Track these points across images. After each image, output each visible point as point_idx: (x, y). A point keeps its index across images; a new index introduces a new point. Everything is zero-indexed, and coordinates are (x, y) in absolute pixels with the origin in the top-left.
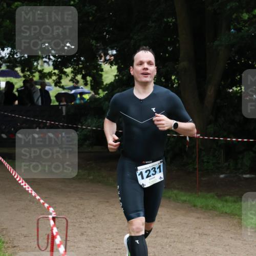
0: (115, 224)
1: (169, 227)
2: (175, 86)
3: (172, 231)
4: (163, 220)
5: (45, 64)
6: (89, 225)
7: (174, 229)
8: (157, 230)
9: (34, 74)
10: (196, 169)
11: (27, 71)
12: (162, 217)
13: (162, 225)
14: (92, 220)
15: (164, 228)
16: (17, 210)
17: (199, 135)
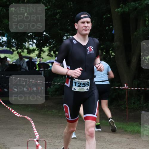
0: (76, 143)
1: (110, 145)
2: (112, 57)
3: (112, 147)
4: (107, 140)
5: (30, 45)
6: (60, 144)
7: (113, 146)
8: (103, 146)
9: (24, 51)
10: (126, 108)
11: (20, 49)
12: (106, 138)
13: (105, 143)
14: (61, 141)
15: (107, 145)
16: (15, 135)
17: (128, 87)
